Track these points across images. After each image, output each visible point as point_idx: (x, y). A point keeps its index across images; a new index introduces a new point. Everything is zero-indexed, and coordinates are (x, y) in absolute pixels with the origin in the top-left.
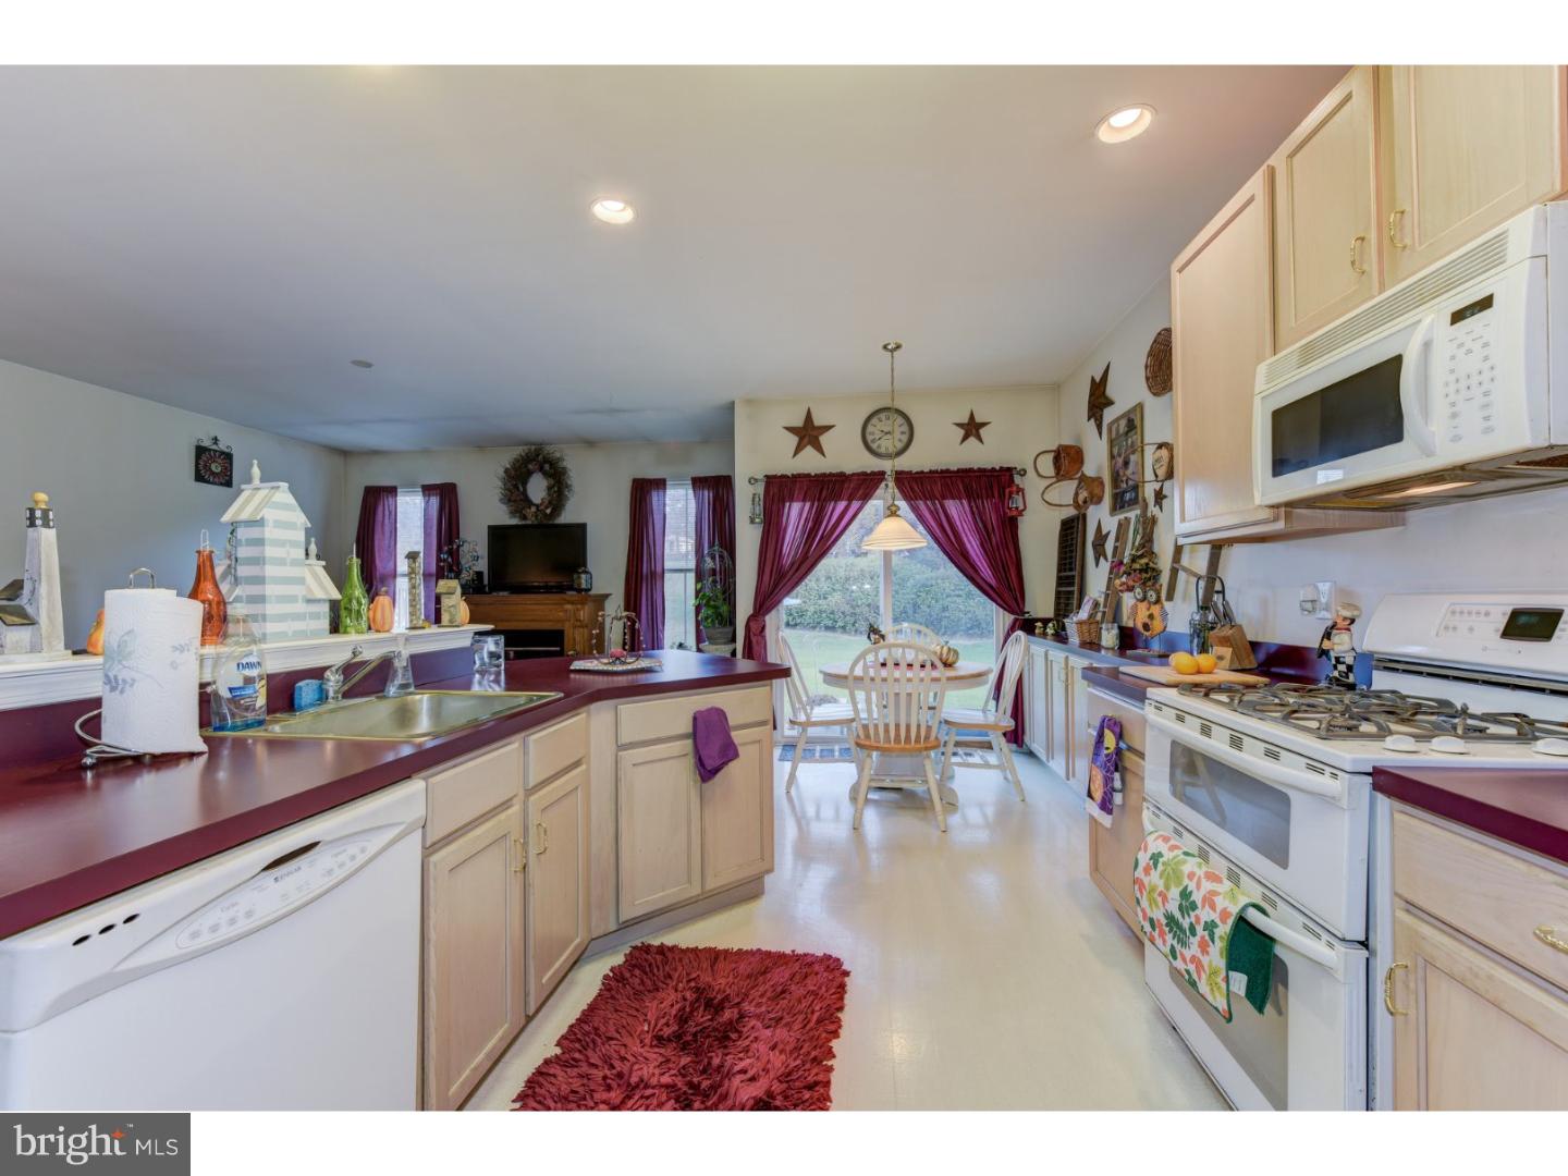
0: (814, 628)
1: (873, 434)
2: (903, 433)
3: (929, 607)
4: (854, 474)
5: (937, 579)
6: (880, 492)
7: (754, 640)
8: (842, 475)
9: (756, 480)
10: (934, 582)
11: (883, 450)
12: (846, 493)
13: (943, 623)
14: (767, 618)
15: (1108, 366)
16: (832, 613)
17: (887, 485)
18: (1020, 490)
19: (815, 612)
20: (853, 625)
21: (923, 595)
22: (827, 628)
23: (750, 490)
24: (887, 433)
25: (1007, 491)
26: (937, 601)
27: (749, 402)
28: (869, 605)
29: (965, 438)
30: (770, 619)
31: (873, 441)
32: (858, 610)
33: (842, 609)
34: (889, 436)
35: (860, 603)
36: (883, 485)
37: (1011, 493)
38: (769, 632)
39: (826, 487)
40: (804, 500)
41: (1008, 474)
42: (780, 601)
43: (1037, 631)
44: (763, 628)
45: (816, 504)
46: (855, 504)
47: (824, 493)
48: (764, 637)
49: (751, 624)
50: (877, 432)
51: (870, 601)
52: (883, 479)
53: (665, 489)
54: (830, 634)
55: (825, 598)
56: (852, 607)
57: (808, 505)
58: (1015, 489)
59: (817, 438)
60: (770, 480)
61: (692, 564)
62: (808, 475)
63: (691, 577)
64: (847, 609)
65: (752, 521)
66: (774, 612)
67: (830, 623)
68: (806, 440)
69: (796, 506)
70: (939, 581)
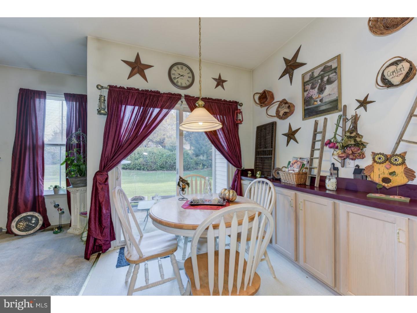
0: (133, 169)
1: (174, 74)
2: (189, 77)
3: (170, 162)
4: (164, 93)
5: (172, 154)
6: (177, 106)
7: (99, 187)
8: (158, 92)
9: (102, 87)
10: (171, 155)
11: (179, 84)
12: (160, 104)
13: (174, 167)
14: (110, 173)
15: (301, 46)
16: (140, 164)
17: (182, 102)
18: (241, 112)
19: (134, 164)
20: (147, 168)
21: (168, 159)
22: (138, 169)
23: (98, 93)
24: (181, 76)
25: (236, 112)
26: (172, 161)
27: (98, 40)
28: (152, 162)
29: (217, 86)
30: (111, 174)
31: (175, 78)
32: (148, 164)
33: (143, 163)
34: (182, 77)
35: (149, 161)
36: (180, 102)
37: (237, 113)
38: (110, 182)
39: (148, 98)
40: (134, 105)
41: (236, 104)
42: (119, 162)
43: (249, 175)
44: (107, 179)
45: (142, 108)
46: (164, 111)
47: (147, 102)
48: (107, 185)
49: (98, 177)
50: (176, 74)
51: (152, 161)
52: (180, 99)
53: (45, 98)
54: (139, 171)
55: (137, 160)
56: (146, 162)
57: (137, 108)
58: (239, 111)
59: (143, 71)
60: (112, 89)
61: (64, 142)
62: (138, 90)
63: (64, 149)
64: (145, 163)
65: (99, 113)
66: (114, 169)
67: (139, 168)
68: (136, 70)
69: (129, 108)
70: (173, 155)
